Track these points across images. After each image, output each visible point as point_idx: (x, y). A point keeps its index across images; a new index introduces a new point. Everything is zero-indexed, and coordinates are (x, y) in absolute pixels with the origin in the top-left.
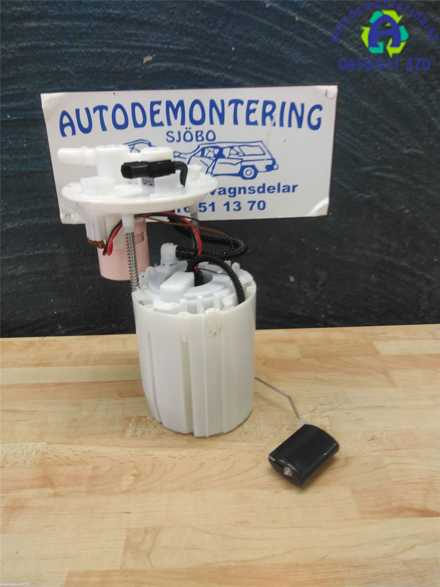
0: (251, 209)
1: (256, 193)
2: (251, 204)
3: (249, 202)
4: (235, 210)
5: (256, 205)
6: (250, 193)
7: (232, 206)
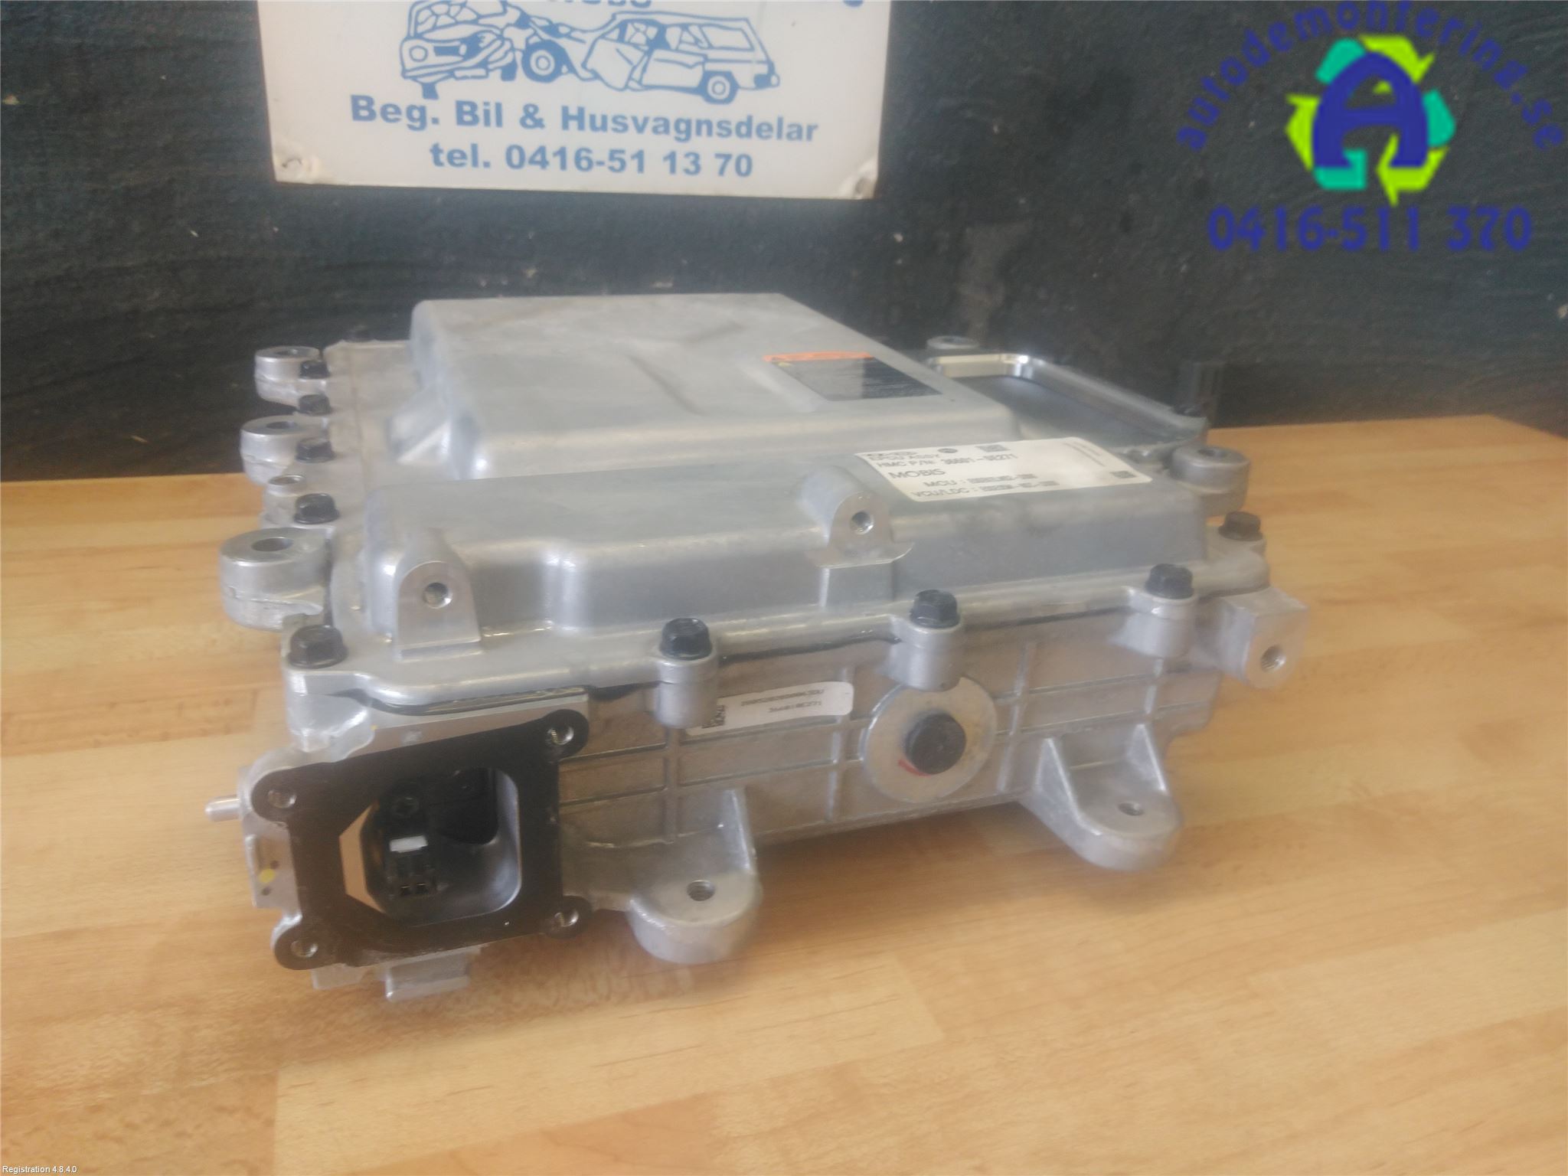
0: (722, 172)
1: (734, 136)
2: (721, 161)
3: (718, 156)
4: (687, 171)
5: (731, 165)
6: (720, 135)
7: (682, 163)
